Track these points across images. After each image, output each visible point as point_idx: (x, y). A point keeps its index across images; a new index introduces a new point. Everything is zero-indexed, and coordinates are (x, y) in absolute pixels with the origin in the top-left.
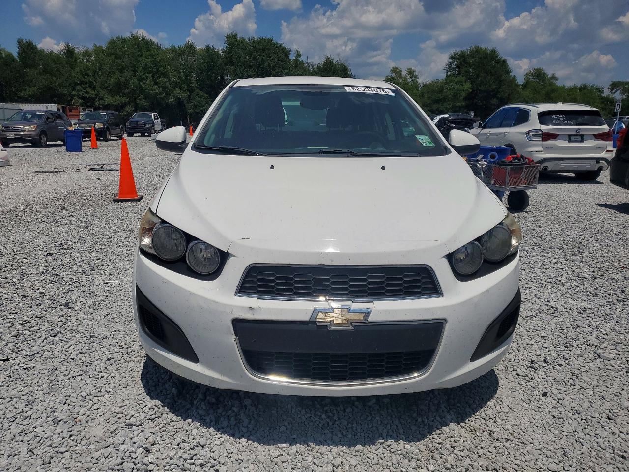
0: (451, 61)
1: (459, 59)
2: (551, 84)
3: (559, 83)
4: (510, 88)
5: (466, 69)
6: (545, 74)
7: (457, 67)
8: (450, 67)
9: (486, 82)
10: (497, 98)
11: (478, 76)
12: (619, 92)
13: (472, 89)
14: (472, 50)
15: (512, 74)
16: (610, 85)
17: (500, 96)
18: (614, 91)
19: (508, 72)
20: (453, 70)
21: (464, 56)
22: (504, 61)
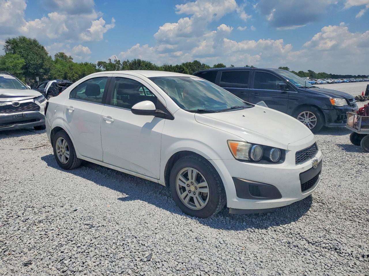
0: (7, 44)
1: (13, 44)
2: (70, 62)
3: (74, 61)
4: (49, 63)
5: (19, 50)
6: (66, 56)
7: (13, 48)
8: (7, 48)
9: (34, 59)
10: (43, 69)
11: (28, 55)
12: (102, 67)
13: (26, 62)
14: (21, 39)
15: (49, 55)
16: (98, 63)
17: (44, 67)
18: (100, 67)
19: (46, 54)
20: (10, 50)
21: (16, 42)
22: (43, 47)
